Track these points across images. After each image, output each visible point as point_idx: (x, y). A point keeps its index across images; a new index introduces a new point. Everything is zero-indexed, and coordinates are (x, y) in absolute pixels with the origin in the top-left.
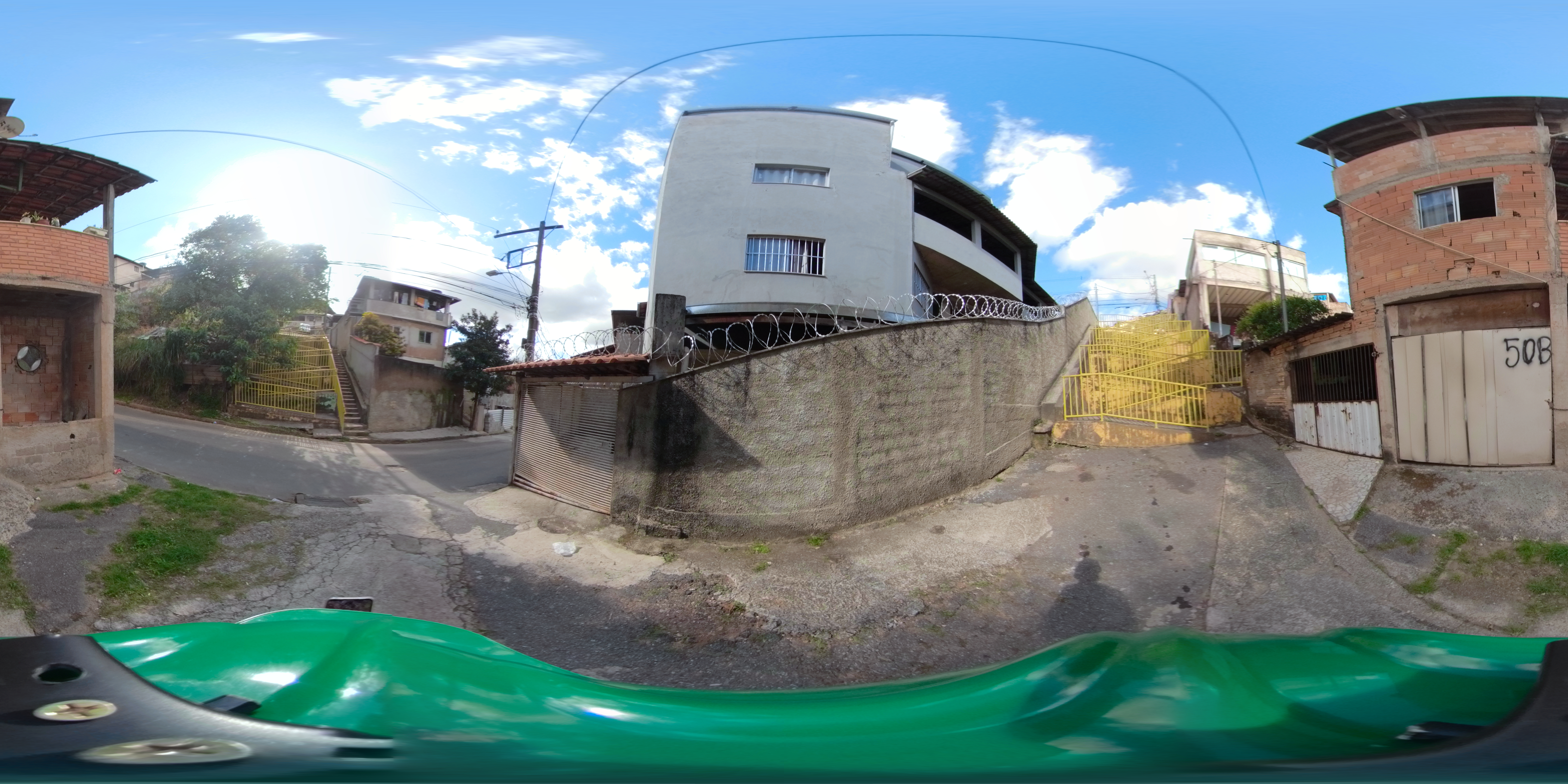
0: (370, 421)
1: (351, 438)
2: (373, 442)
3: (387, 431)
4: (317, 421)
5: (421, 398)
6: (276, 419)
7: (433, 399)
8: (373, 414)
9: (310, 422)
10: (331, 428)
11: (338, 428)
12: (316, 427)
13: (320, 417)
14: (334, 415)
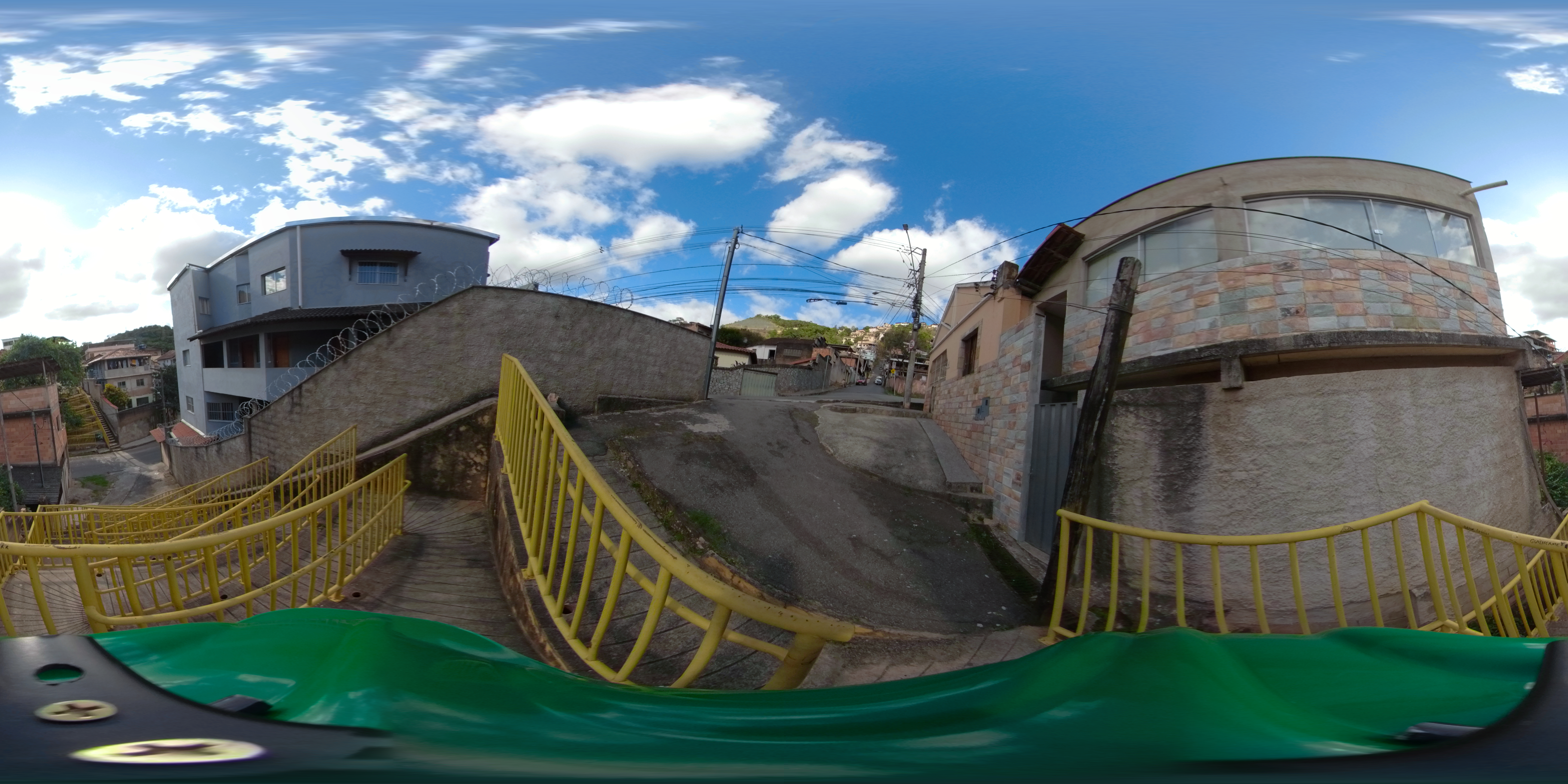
0: (120, 440)
1: (113, 450)
2: (123, 449)
3: (128, 443)
5: (142, 422)
6: (80, 449)
7: (148, 421)
8: (120, 437)
11: (107, 447)
12: (98, 448)
13: (98, 443)
14: (104, 440)
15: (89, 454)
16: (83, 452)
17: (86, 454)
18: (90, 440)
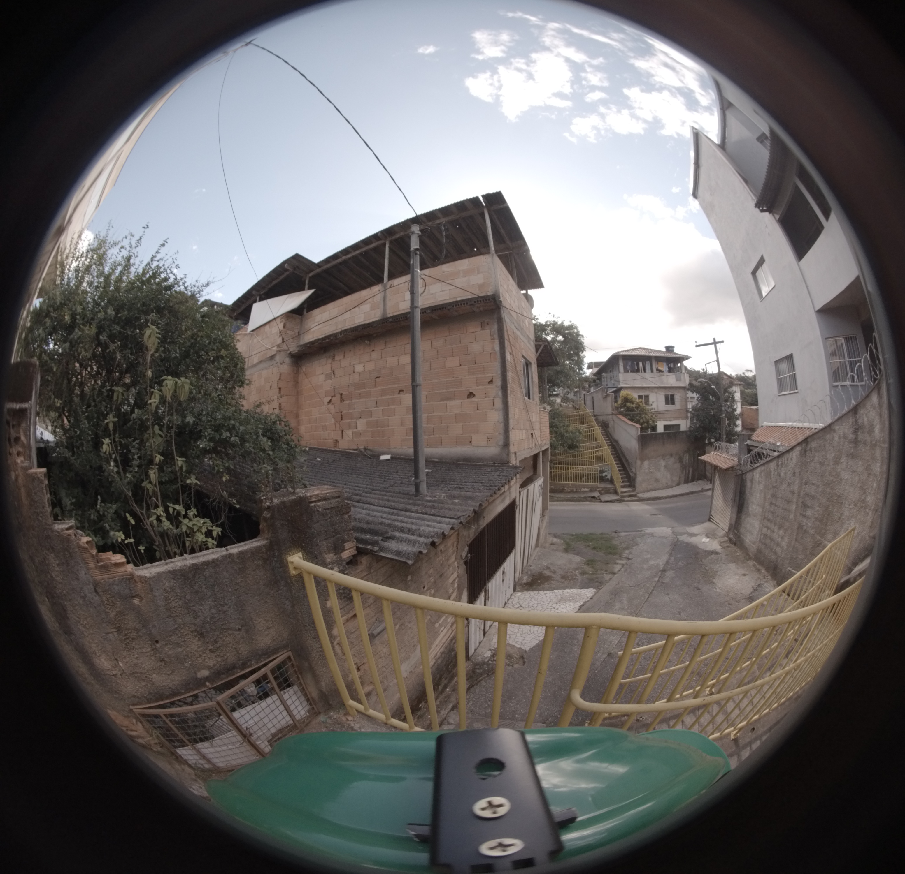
0: (637, 485)
1: (626, 499)
2: (640, 500)
3: (648, 491)
4: (600, 489)
5: (672, 460)
6: (572, 492)
7: (681, 460)
8: (639, 479)
9: (596, 490)
10: (610, 493)
11: (616, 492)
12: (601, 494)
13: (603, 485)
14: (611, 481)
15: (585, 499)
16: (576, 496)
17: (579, 500)
18: (590, 477)
